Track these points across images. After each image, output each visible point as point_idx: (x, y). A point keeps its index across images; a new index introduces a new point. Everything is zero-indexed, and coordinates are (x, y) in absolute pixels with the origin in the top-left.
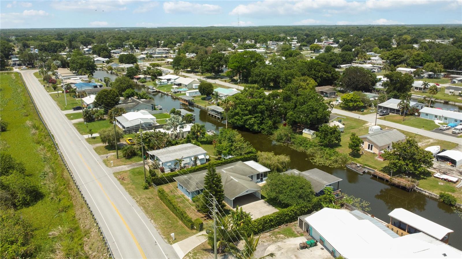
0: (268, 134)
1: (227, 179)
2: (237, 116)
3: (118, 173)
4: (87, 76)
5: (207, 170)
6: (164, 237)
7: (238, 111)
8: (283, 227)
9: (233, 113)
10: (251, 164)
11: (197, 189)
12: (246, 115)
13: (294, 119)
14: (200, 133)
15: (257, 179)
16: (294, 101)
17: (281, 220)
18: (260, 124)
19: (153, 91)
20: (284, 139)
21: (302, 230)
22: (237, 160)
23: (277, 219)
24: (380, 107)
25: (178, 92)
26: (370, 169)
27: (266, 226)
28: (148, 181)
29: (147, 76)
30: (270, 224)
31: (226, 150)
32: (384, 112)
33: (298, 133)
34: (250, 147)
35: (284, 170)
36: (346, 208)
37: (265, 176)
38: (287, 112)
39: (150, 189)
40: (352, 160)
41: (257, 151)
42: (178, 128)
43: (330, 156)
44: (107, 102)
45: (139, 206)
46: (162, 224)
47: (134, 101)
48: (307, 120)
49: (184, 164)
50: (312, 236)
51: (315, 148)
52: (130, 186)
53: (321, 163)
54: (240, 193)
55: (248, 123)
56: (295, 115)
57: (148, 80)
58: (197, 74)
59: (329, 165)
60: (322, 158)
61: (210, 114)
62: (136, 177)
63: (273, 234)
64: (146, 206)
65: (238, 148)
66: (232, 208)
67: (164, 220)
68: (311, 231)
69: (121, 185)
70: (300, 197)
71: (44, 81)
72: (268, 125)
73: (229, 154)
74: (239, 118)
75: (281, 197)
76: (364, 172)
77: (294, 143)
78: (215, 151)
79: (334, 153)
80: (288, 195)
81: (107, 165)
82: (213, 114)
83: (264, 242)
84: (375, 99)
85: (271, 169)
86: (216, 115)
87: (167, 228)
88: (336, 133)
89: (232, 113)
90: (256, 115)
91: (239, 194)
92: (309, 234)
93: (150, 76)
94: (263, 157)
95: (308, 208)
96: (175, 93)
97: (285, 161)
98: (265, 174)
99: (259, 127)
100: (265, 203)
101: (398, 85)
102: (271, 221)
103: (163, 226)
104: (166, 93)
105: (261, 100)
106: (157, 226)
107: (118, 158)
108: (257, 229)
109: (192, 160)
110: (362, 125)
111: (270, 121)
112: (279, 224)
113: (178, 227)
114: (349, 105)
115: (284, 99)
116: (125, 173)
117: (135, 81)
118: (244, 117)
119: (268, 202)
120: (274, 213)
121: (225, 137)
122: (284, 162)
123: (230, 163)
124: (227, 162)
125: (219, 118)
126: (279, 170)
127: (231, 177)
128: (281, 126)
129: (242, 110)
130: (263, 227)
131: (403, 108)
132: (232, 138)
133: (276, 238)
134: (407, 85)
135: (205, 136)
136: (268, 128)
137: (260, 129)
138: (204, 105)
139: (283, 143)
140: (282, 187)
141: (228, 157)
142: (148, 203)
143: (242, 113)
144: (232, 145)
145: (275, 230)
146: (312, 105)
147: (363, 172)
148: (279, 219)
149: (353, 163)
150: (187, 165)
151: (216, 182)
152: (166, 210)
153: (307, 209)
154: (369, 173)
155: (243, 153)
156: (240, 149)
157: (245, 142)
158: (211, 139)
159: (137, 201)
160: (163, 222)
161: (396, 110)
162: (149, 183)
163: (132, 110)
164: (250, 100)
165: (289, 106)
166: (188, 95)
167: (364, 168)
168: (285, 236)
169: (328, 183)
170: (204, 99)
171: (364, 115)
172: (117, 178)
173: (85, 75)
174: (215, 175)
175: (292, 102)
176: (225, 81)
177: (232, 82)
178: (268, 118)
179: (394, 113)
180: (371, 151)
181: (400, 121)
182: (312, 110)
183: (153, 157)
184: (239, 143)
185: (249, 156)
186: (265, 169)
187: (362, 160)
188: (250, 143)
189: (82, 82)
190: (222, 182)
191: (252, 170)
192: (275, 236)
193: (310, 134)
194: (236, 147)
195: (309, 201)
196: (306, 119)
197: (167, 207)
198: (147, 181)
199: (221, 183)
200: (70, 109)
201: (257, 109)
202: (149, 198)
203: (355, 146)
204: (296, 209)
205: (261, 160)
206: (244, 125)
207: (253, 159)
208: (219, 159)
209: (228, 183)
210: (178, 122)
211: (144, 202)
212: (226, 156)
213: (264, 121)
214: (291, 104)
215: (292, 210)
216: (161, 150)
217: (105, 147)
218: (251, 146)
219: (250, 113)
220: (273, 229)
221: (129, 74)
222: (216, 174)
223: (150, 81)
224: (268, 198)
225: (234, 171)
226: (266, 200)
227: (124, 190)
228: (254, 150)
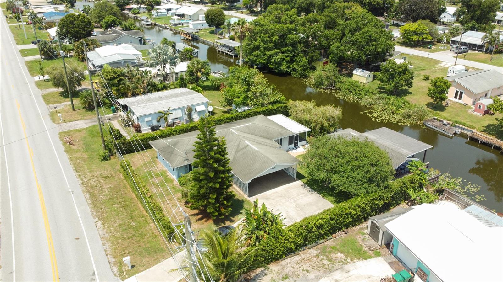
0: (301, 78)
1: (238, 146)
2: (257, 51)
3: (67, 133)
4: (64, 5)
5: (198, 132)
6: (114, 260)
7: (258, 44)
8: (340, 235)
9: (252, 47)
10: (279, 119)
11: (187, 163)
12: (271, 49)
13: (341, 54)
14: (202, 74)
15: (289, 145)
16: (341, 27)
17: (338, 224)
18: (290, 62)
19: (147, 23)
20: (326, 83)
21: (377, 242)
22: (256, 114)
23: (329, 223)
24: (454, 42)
25: (179, 24)
26: (464, 129)
27: (310, 238)
28: (108, 146)
29: (142, 6)
30: (317, 233)
31: (239, 97)
32: (461, 49)
33: (345, 75)
34: (277, 93)
35: (331, 130)
36: (447, 198)
37: (302, 139)
38: (331, 43)
39: (112, 160)
40: (434, 115)
41: (288, 100)
42: (168, 66)
43: (399, 108)
44: (75, 31)
45: (83, 192)
46: (115, 230)
47: (115, 32)
48: (361, 54)
49: (173, 119)
50: (396, 257)
51: (374, 96)
52: (79, 154)
53: (385, 119)
54: (262, 171)
55: (273, 60)
56: (342, 48)
57: (142, 11)
58: (206, 5)
59: (398, 122)
60: (385, 112)
61: (219, 51)
62: (94, 139)
63: (323, 252)
64: (96, 192)
65: (258, 94)
66: (246, 197)
67: (123, 220)
68: (394, 248)
69: (65, 153)
70: (370, 181)
71: (8, 11)
72: (301, 64)
73: (244, 104)
74: (260, 54)
75: (336, 179)
76: (455, 134)
77: (340, 89)
78: (223, 100)
79: (404, 103)
80: (349, 176)
81: (53, 120)
82: (224, 51)
83: (307, 271)
84: (444, 33)
85: (310, 128)
86: (228, 51)
87: (123, 239)
88: (407, 73)
89: (250, 47)
90: (285, 49)
91: (259, 173)
92: (392, 253)
93: (146, 6)
94: (298, 108)
95: (384, 201)
96: (176, 25)
97: (334, 115)
98: (301, 137)
99: (288, 67)
100: (305, 187)
101: (478, 12)
102: (320, 227)
103: (118, 235)
104: (163, 25)
105: (293, 26)
106: (106, 235)
107: (74, 109)
108: (293, 245)
109: (185, 113)
110: (434, 65)
111: (305, 58)
112: (334, 230)
113: (145, 235)
114: (413, 39)
115: (325, 25)
116: (78, 133)
117: (126, 12)
118: (267, 53)
119: (309, 186)
120: (324, 212)
121: (238, 78)
122: (332, 117)
123: (244, 117)
124: (240, 116)
125: (232, 56)
126: (323, 130)
127: (246, 142)
128: (320, 66)
129: (265, 42)
130: (305, 239)
131: (490, 43)
132: (248, 79)
133: (330, 260)
134: (490, 12)
135: (209, 78)
136: (301, 68)
137: (290, 69)
138: (212, 39)
139: (324, 89)
140: (338, 161)
141: (242, 109)
142: (102, 187)
143: (265, 45)
144: (248, 91)
145: (326, 243)
146: (370, 32)
147: (453, 132)
148: (334, 224)
149: (435, 119)
150: (177, 121)
151: (215, 154)
152: (131, 199)
153: (382, 202)
154: (462, 135)
155: (266, 102)
156: (261, 96)
157: (269, 86)
158: (218, 82)
159: (83, 184)
160: (120, 225)
161: (479, 45)
162: (110, 151)
163: (110, 44)
164: (277, 27)
165: (333, 34)
166: (191, 27)
167: (454, 127)
168: (346, 256)
169: (410, 152)
170: (212, 33)
171: (433, 52)
172: (62, 140)
173: (62, 4)
174: (214, 141)
175: (338, 30)
176: (242, 13)
177: (251, 14)
178: (302, 55)
179: (474, 50)
180: (460, 101)
181: (487, 61)
182: (370, 40)
183: (125, 108)
184: (260, 86)
185: (275, 107)
186: (302, 129)
187: (449, 114)
188: (277, 87)
189: (55, 11)
190: (227, 154)
191: (281, 130)
192: (327, 257)
193: (364, 77)
194: (254, 93)
195: (386, 188)
196: (359, 53)
197: (133, 194)
198: (106, 147)
199: (226, 157)
200: (29, 43)
201: (286, 41)
202: (106, 177)
203: (440, 93)
204: (364, 203)
205: (295, 113)
206: (267, 64)
207: (282, 112)
208: (228, 112)
209: (241, 153)
210: (166, 54)
211: (95, 183)
212: (240, 107)
213: (296, 58)
214: (336, 32)
215: (356, 205)
216: (139, 98)
217: (60, 93)
218: (279, 91)
219: (276, 46)
220: (322, 241)
221: (118, 3)
222: (216, 140)
223: (145, 13)
224: (308, 178)
225: (252, 131)
226: (305, 180)
227: (68, 161)
228: (283, 98)
